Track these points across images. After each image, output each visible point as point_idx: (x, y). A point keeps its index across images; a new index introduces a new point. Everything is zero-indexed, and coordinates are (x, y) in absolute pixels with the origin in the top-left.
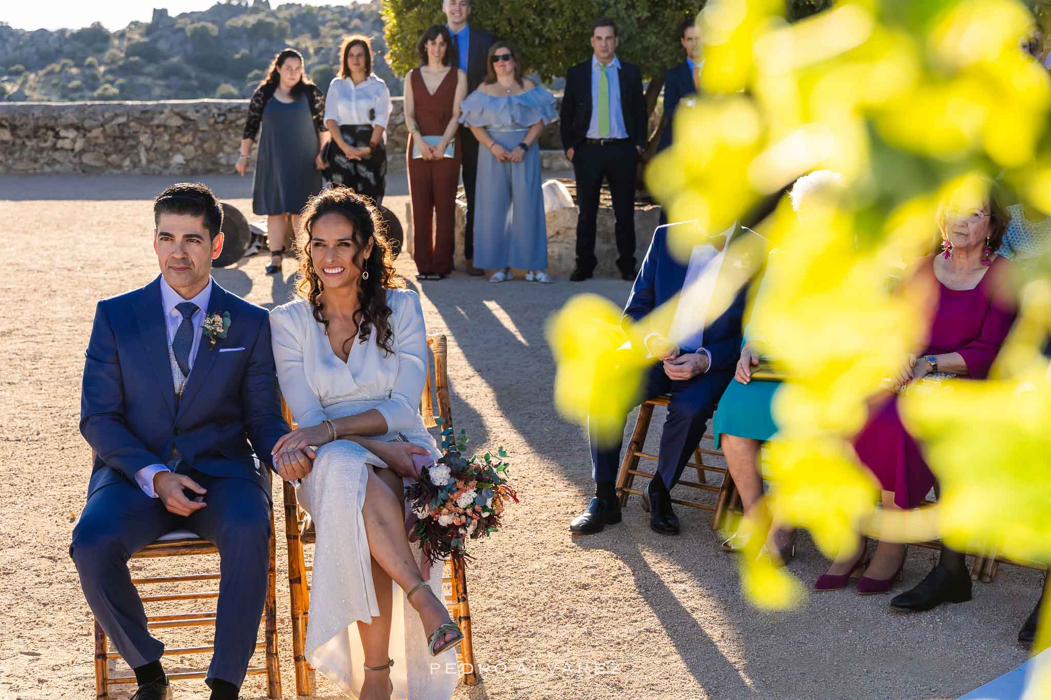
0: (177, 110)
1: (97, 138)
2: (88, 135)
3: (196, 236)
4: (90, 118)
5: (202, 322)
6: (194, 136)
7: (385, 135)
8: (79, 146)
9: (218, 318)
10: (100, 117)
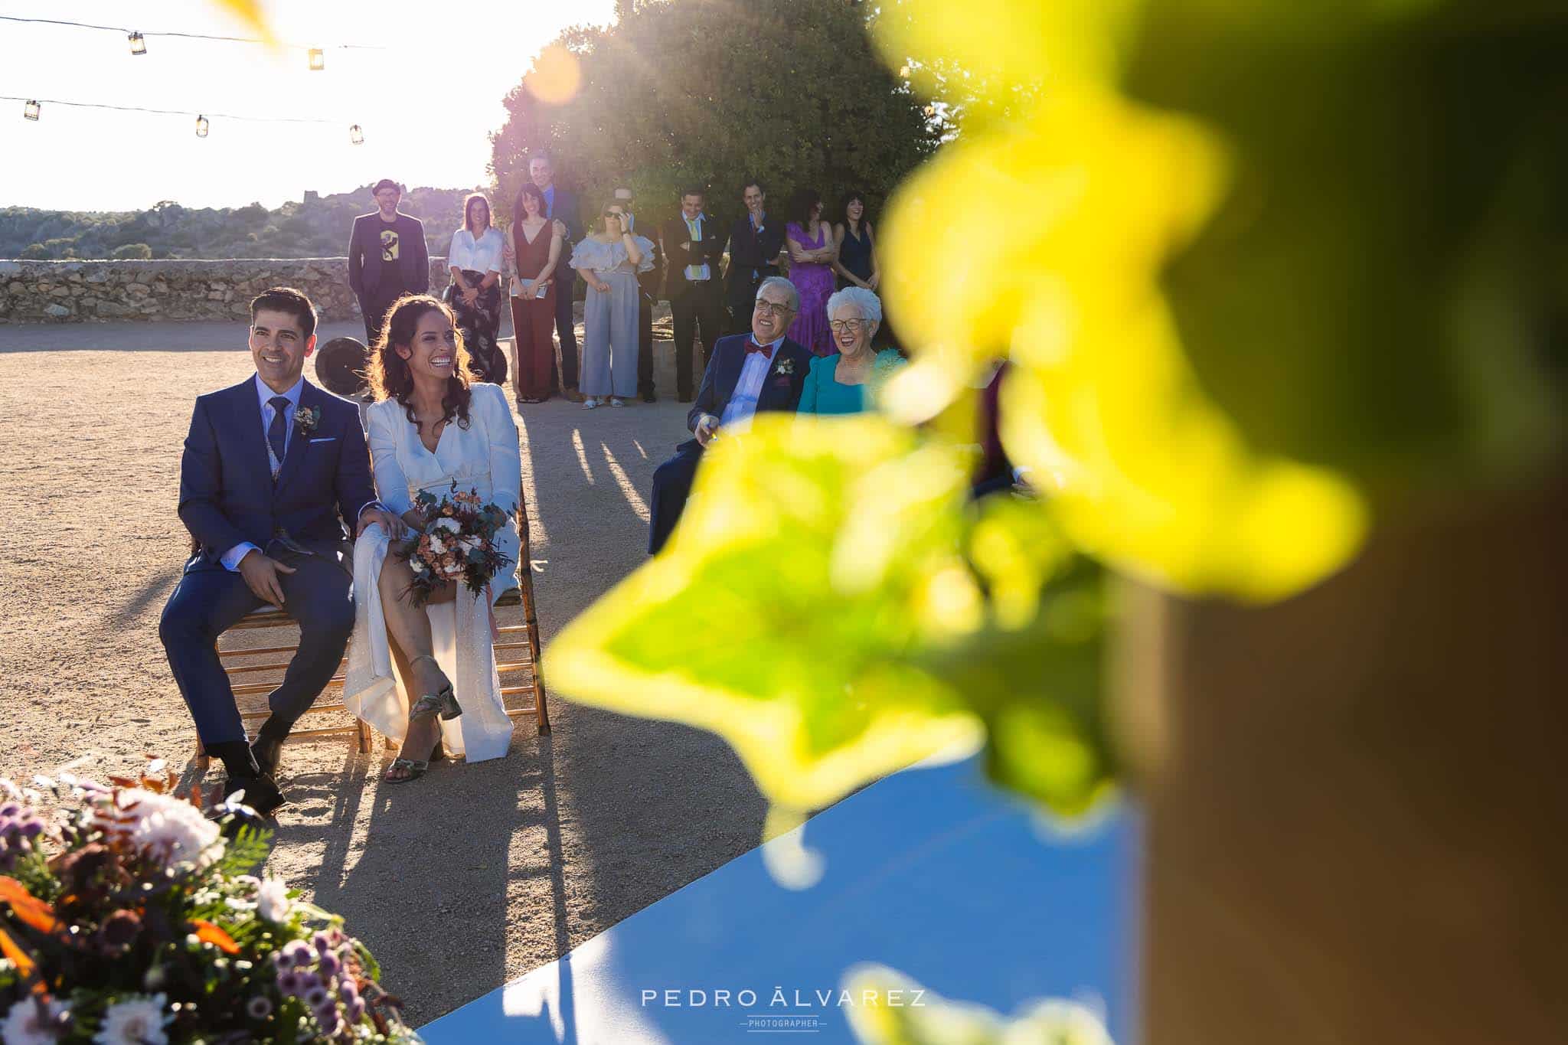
0: (315, 266)
1: (244, 290)
2: (236, 287)
3: (291, 332)
4: (238, 273)
5: (294, 414)
6: (330, 288)
7: (500, 278)
8: (228, 296)
9: (308, 412)
10: (247, 272)
